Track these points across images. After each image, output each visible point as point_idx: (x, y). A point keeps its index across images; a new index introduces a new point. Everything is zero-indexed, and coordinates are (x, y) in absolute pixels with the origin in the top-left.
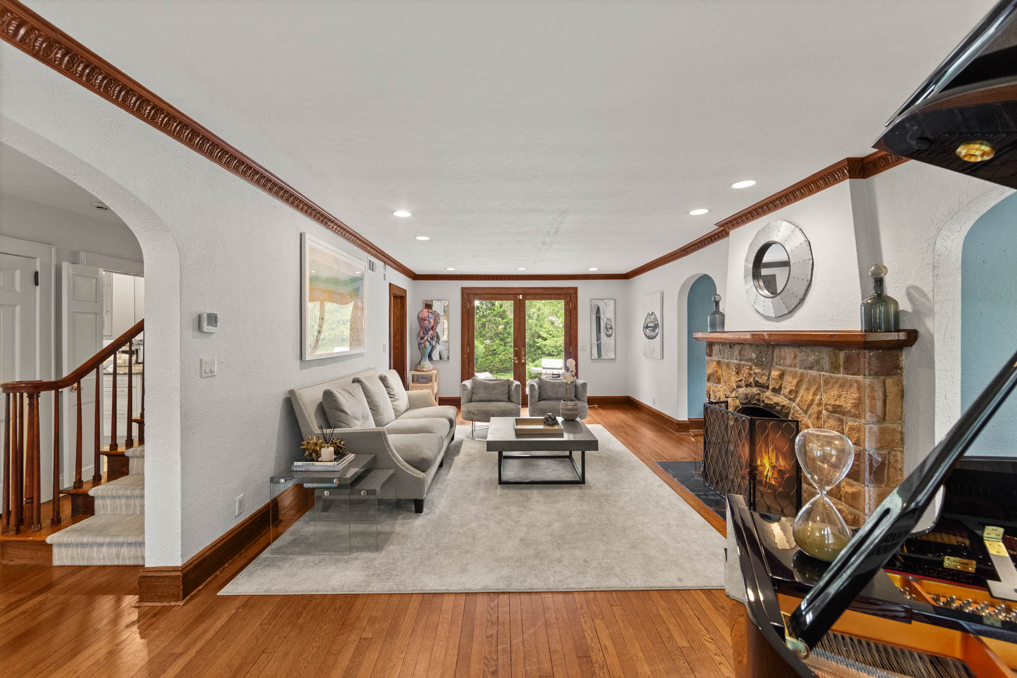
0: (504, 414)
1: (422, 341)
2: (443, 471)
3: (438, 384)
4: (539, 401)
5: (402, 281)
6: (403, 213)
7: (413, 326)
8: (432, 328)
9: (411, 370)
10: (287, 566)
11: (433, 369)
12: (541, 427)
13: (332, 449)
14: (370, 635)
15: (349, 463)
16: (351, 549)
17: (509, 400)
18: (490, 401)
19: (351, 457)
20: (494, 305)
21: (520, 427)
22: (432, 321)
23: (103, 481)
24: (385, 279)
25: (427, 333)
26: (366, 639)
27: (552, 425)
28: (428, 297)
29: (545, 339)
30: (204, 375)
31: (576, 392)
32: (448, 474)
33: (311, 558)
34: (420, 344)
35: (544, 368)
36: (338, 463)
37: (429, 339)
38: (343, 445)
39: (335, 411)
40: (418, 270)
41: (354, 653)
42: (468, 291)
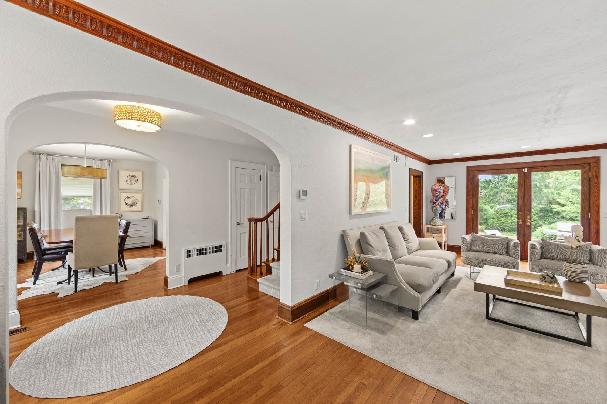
0: (500, 264)
1: (434, 205)
2: (439, 296)
3: (447, 235)
4: (541, 259)
5: (419, 166)
6: (410, 122)
7: (428, 195)
8: (443, 196)
9: (426, 224)
10: (335, 323)
11: (443, 225)
12: (537, 282)
13: (359, 266)
14: (367, 383)
15: (369, 276)
16: (367, 327)
17: (507, 253)
18: (488, 252)
19: (371, 273)
20: (506, 178)
21: (509, 278)
22: (442, 192)
23: (275, 261)
24: (405, 165)
25: (438, 200)
26: (364, 384)
27: (551, 283)
28: (440, 175)
29: (563, 206)
30: (301, 219)
31: (591, 256)
32: (443, 299)
33: (346, 324)
34: (432, 207)
35: (560, 231)
36: (362, 275)
37: (440, 204)
38: (367, 265)
39: (366, 245)
40: (432, 158)
41: (355, 388)
42: (473, 169)
